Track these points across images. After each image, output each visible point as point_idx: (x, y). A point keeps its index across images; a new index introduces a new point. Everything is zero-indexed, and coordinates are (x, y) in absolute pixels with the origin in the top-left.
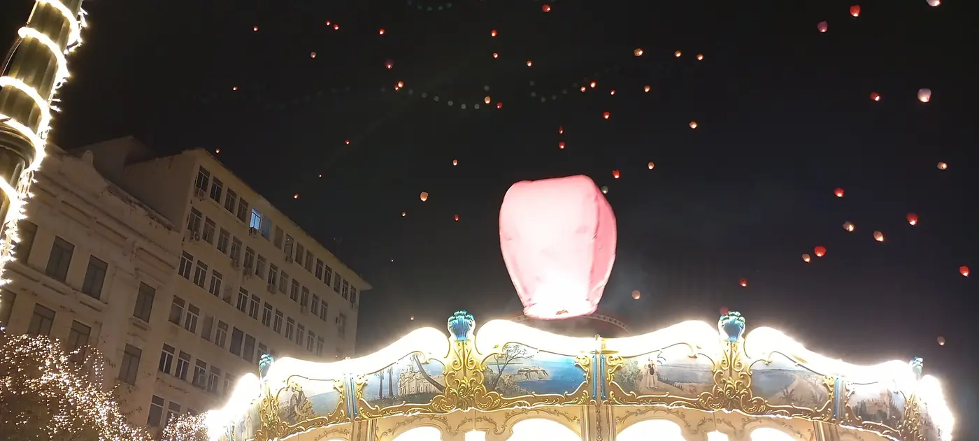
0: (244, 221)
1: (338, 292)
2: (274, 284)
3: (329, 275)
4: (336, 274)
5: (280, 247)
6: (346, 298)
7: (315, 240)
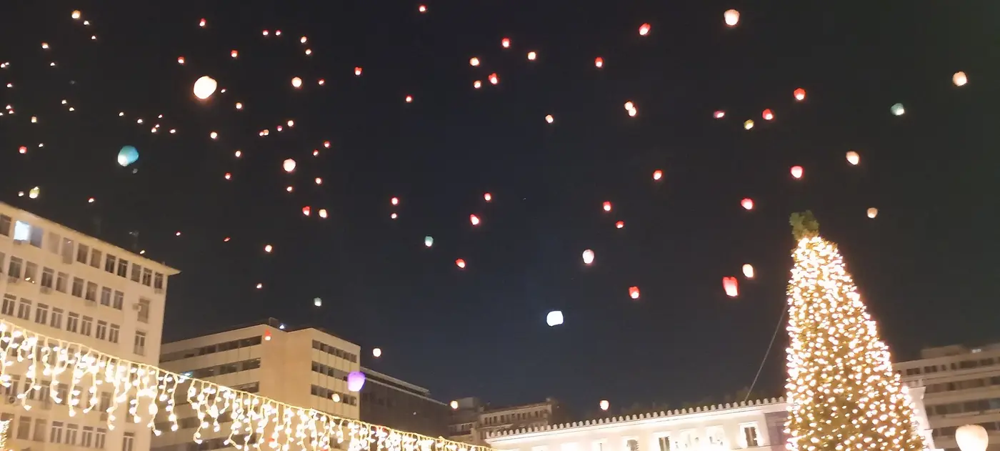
0: (6, 234)
1: (137, 280)
2: (49, 285)
3: (125, 267)
4: (134, 265)
5: (55, 250)
6: (148, 284)
7: (96, 240)
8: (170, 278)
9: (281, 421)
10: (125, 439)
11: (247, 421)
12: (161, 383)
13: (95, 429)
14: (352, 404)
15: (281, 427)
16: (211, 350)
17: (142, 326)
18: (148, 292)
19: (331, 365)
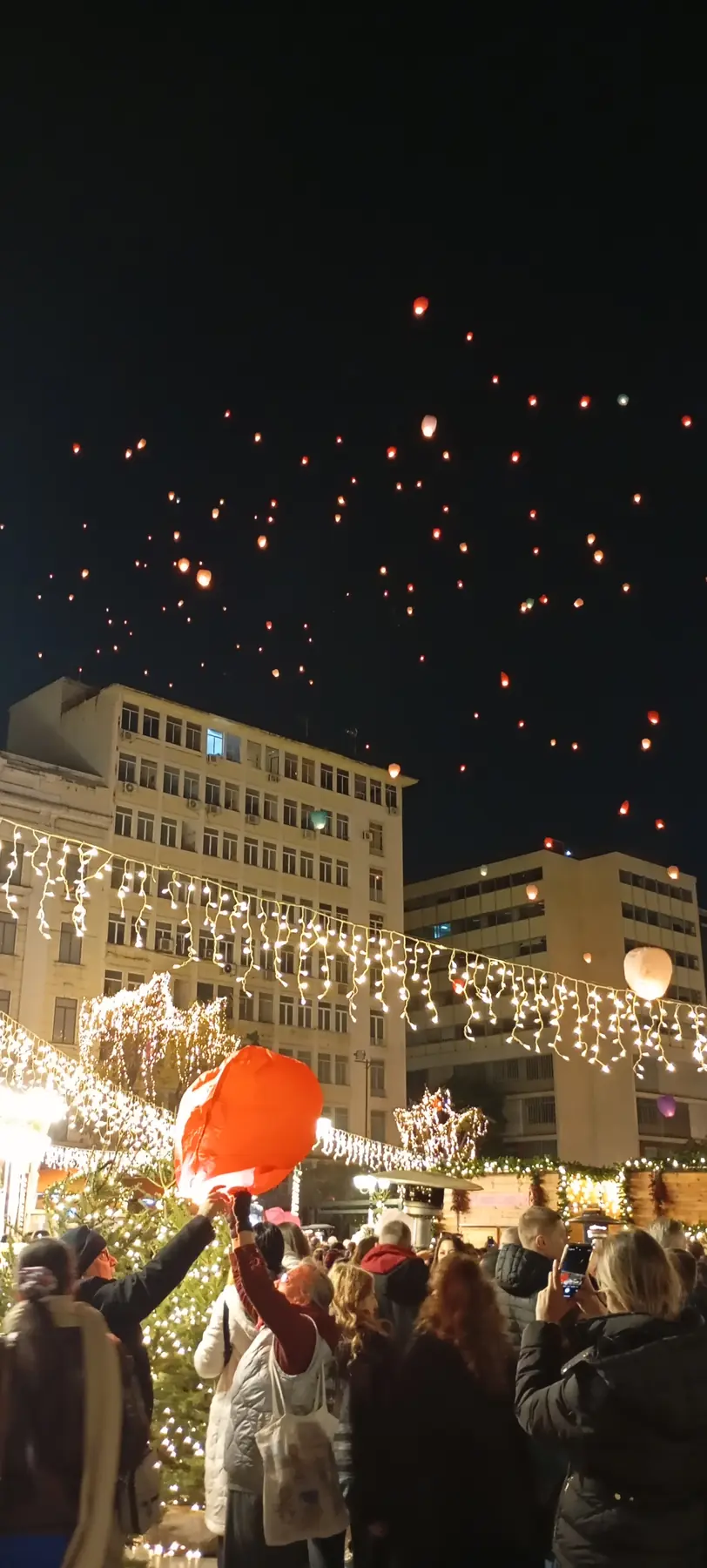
0: (197, 748)
1: (363, 798)
2: (256, 812)
3: (346, 781)
4: (357, 776)
5: (258, 766)
6: (379, 802)
7: (307, 745)
8: (405, 790)
9: (584, 1011)
10: (372, 1020)
11: (534, 1008)
12: (411, 956)
13: (333, 1006)
14: (692, 966)
15: (585, 1019)
16: (472, 891)
17: (378, 862)
18: (379, 813)
19: (653, 907)
